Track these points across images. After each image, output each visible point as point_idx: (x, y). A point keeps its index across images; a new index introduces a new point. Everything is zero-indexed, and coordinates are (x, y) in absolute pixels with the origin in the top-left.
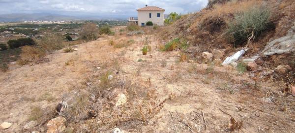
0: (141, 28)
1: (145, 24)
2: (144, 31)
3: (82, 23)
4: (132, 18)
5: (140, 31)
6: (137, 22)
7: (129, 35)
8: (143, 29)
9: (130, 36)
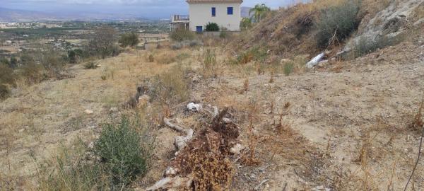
0: (197, 36)
1: (204, 28)
2: (203, 42)
3: (56, 26)
4: (177, 17)
5: (194, 41)
6: (188, 24)
7: (175, 48)
8: (200, 38)
9: (178, 49)
